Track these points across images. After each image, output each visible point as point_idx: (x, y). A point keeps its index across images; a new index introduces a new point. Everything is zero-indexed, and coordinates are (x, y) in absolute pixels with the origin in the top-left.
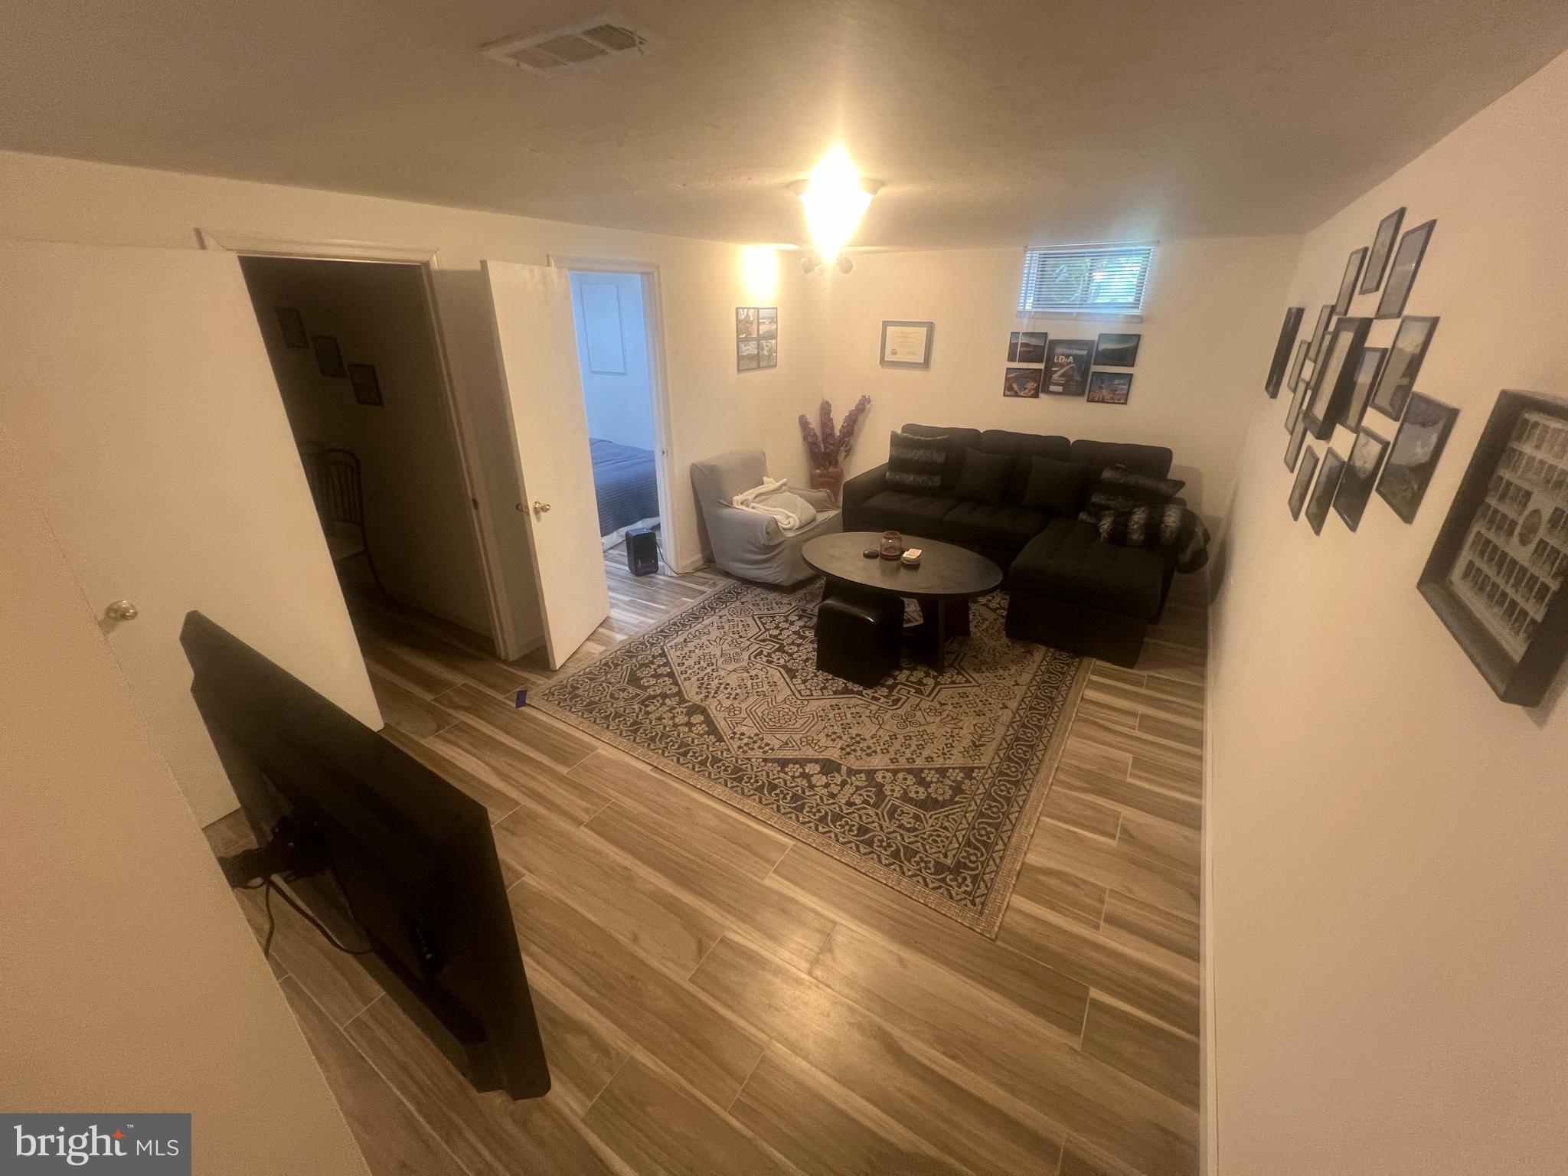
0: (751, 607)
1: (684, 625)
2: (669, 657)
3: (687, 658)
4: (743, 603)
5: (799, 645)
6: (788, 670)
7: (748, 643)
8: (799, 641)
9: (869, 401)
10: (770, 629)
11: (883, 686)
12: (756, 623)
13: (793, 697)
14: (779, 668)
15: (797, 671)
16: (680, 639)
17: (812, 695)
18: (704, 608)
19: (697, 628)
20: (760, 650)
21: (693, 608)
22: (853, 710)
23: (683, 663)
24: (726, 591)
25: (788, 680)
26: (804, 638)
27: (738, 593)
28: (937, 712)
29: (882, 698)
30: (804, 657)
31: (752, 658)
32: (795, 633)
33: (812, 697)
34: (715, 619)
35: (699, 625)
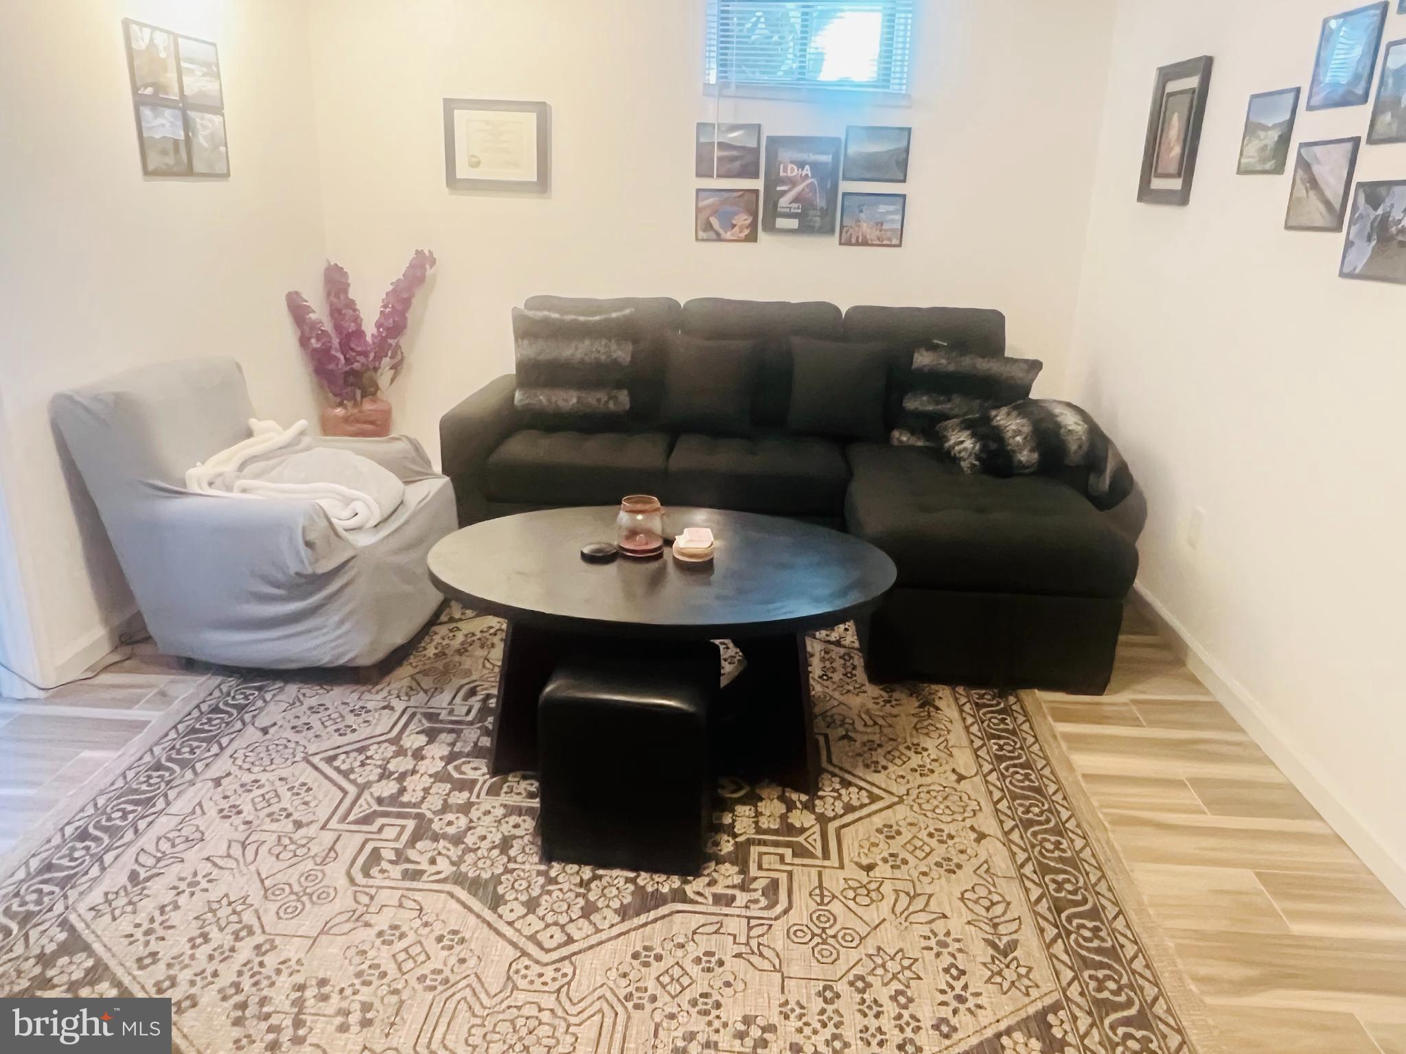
0: (289, 734)
1: (113, 831)
2: (97, 946)
3: (160, 932)
4: (265, 731)
5: (466, 808)
6: (475, 886)
7: (328, 838)
8: (460, 798)
9: (433, 262)
10: (368, 785)
11: (720, 861)
12: (327, 777)
13: (527, 962)
14: (448, 887)
15: (497, 880)
16: (116, 878)
17: (570, 940)
18: (158, 767)
19: (158, 829)
20: (369, 847)
21: (124, 775)
22: (694, 950)
23: (154, 954)
24: (204, 707)
25: (488, 914)
26: (469, 785)
27: (241, 708)
28: (872, 893)
29: (737, 892)
30: (497, 838)
31: (359, 878)
32: (439, 777)
33: (574, 948)
34: (203, 789)
35: (163, 819)
